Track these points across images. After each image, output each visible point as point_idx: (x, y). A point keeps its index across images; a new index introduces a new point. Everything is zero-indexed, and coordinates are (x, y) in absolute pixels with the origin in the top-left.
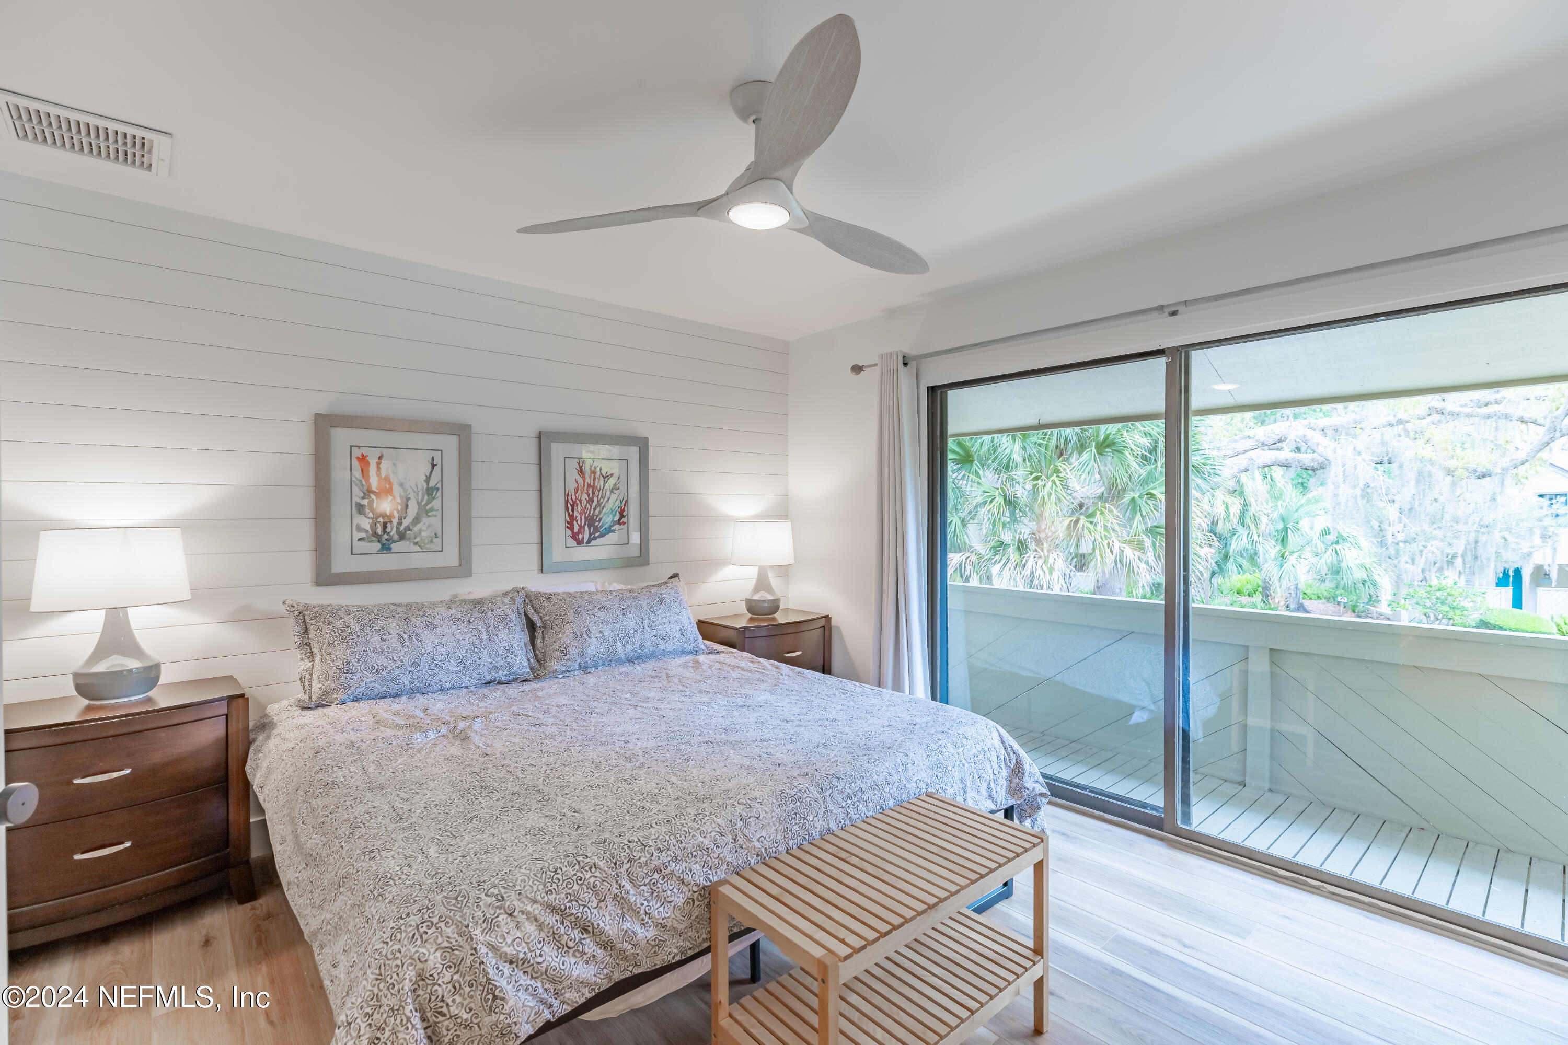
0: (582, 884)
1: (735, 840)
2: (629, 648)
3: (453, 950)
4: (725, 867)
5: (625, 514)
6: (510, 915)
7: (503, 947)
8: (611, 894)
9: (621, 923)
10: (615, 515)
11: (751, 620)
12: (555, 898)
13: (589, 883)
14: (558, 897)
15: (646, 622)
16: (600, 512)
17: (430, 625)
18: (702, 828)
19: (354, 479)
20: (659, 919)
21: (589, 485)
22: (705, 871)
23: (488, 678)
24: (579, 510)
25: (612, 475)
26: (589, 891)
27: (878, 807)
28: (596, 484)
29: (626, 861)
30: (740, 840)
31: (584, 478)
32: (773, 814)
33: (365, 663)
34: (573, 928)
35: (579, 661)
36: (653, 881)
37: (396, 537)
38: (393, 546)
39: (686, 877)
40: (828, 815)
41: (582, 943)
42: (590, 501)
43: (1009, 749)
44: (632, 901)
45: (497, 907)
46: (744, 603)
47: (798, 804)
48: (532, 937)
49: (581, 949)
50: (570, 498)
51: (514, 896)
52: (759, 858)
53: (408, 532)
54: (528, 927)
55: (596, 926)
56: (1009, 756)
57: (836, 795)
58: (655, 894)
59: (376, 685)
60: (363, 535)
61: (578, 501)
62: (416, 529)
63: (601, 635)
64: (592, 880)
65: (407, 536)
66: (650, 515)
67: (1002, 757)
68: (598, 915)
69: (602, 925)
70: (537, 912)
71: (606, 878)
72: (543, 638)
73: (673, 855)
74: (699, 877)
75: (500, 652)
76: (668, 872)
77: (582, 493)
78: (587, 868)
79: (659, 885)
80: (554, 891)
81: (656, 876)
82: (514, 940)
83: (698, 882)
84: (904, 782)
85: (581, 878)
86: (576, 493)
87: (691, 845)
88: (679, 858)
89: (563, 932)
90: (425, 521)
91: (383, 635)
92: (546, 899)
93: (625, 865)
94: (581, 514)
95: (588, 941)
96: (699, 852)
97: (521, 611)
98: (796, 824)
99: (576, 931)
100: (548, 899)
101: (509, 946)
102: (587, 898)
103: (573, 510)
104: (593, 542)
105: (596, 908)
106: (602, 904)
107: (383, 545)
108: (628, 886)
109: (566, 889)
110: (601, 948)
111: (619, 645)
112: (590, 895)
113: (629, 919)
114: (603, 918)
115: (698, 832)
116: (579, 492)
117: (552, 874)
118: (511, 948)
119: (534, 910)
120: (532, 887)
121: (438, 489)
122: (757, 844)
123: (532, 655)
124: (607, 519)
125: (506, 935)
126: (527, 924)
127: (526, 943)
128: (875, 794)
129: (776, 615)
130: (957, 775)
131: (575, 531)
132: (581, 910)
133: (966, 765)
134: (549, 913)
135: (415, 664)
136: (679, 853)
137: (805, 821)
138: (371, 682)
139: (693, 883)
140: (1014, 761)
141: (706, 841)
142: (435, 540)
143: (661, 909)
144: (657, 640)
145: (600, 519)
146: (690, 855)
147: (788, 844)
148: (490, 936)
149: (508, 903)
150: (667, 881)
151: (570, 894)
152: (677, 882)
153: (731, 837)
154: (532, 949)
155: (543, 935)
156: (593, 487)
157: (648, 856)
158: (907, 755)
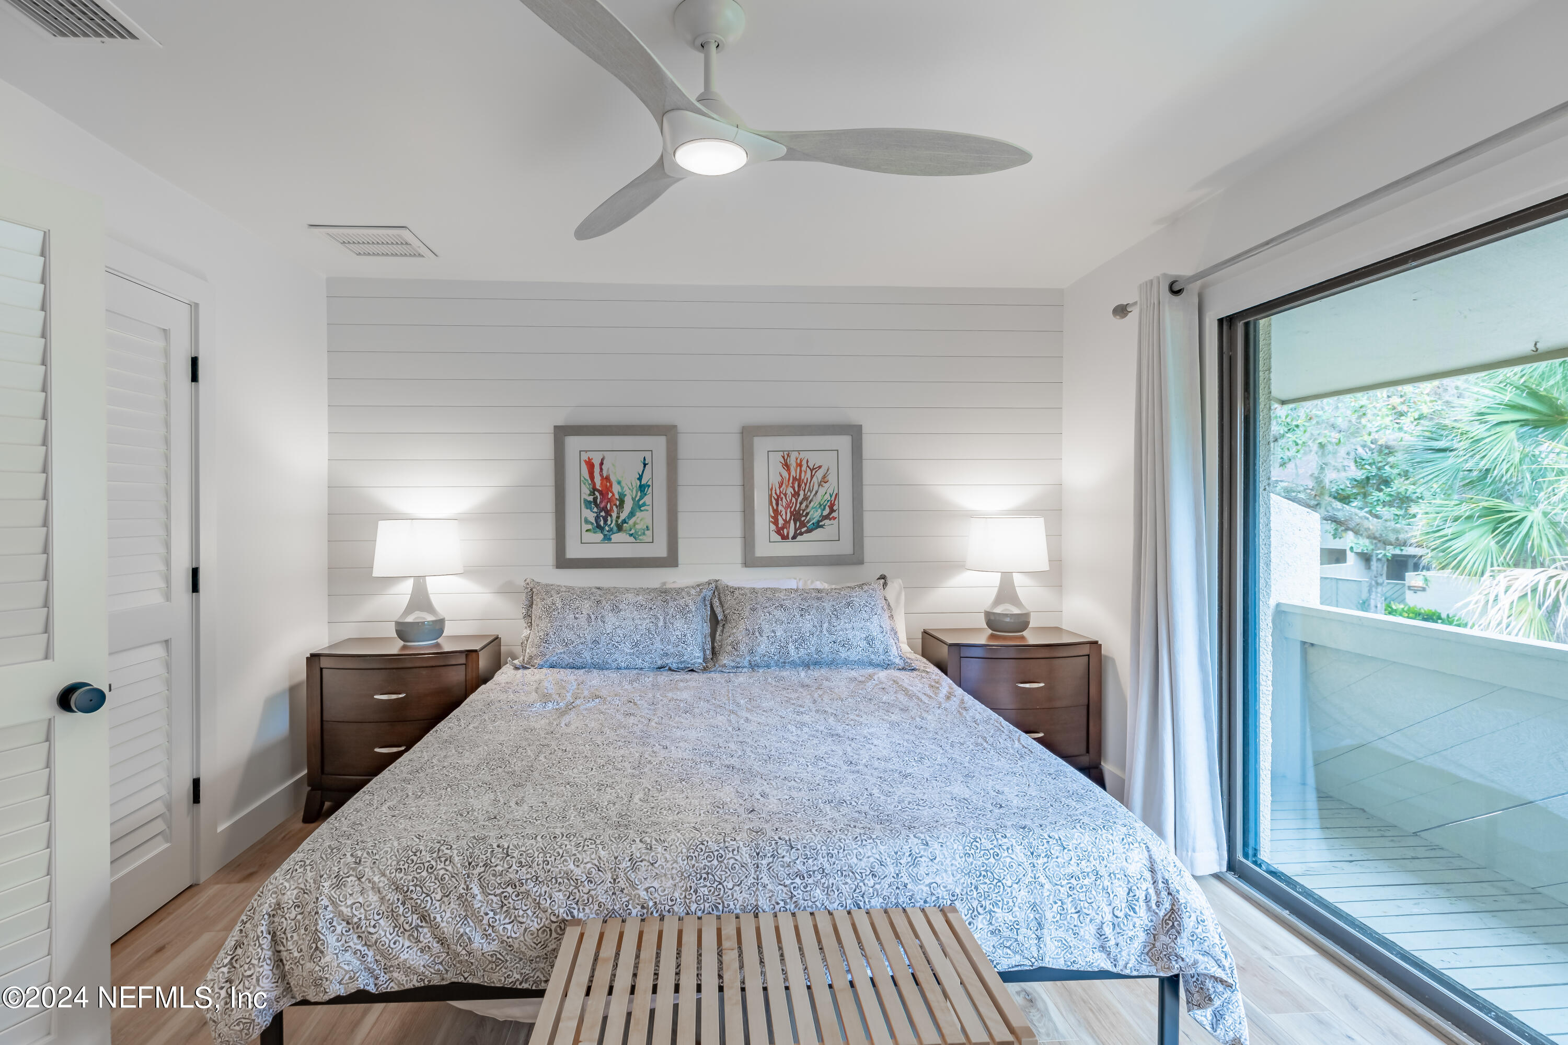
0: (431, 873)
1: (615, 880)
2: (802, 652)
3: (305, 893)
4: (596, 907)
5: (835, 508)
6: (359, 879)
7: (341, 906)
8: (456, 892)
9: (459, 925)
10: (824, 509)
11: (992, 637)
12: (401, 879)
13: (438, 874)
14: (405, 877)
15: (825, 625)
16: (807, 506)
17: (616, 609)
18: (578, 855)
19: (582, 479)
20: (504, 936)
21: (795, 479)
22: (569, 903)
23: (660, 663)
24: (784, 504)
25: (820, 467)
26: (436, 881)
27: (849, 902)
28: (802, 478)
29: (481, 864)
30: (622, 882)
31: (788, 470)
32: (675, 865)
33: (559, 636)
34: (413, 913)
35: (748, 658)
36: (505, 894)
37: (615, 529)
38: (612, 537)
39: (542, 902)
40: (757, 889)
41: (417, 930)
42: (797, 494)
43: (1161, 885)
44: (476, 906)
45: (351, 868)
46: (982, 615)
47: (715, 862)
48: (372, 907)
49: (415, 934)
50: (774, 492)
51: (369, 863)
52: (645, 911)
53: (625, 525)
54: (371, 896)
55: (432, 919)
56: (1158, 893)
57: (776, 866)
58: (505, 909)
59: (565, 656)
60: (590, 527)
61: (782, 495)
62: (631, 522)
63: (773, 635)
64: (442, 872)
65: (624, 528)
66: (864, 509)
67: (1141, 895)
68: (438, 909)
69: (439, 919)
70: (381, 885)
71: (456, 874)
72: (722, 631)
73: (534, 874)
74: (559, 907)
75: (672, 639)
76: (523, 889)
77: (787, 487)
78: (443, 859)
79: (510, 900)
80: (403, 870)
81: (510, 890)
82: (354, 903)
83: (556, 912)
84: (905, 879)
85: (433, 867)
86: (780, 487)
87: (558, 870)
88: (539, 879)
89: (401, 912)
90: (639, 514)
91: (577, 611)
92: (393, 875)
93: (479, 868)
94: (786, 509)
95: (426, 930)
96: (566, 881)
97: (708, 603)
98: (705, 886)
99: (415, 917)
100: (395, 876)
101: (347, 907)
102: (432, 888)
103: (777, 504)
104: (799, 538)
105: (439, 901)
106: (445, 899)
107: (605, 535)
108: (476, 890)
109: (415, 873)
110: (438, 942)
111: (791, 647)
112: (436, 886)
113: (472, 924)
114: (443, 914)
115: (573, 858)
116: (784, 486)
117: (411, 854)
118: (349, 909)
119: (379, 882)
120: (387, 860)
121: (649, 486)
122: (643, 894)
123: (709, 646)
124: (815, 515)
125: (348, 896)
126: (370, 893)
127: (365, 910)
128: (846, 883)
129: (1025, 633)
130: (1023, 895)
131: (780, 526)
132: (422, 898)
133: (1048, 886)
134: (393, 890)
135: (595, 642)
136: (542, 875)
137: (720, 886)
138: (561, 653)
139: (550, 911)
140: (1167, 905)
141: (577, 871)
142: (646, 532)
143: (509, 927)
144: (835, 646)
145: (807, 514)
146: (554, 880)
147: (689, 907)
148: (335, 892)
149: (361, 868)
150: (522, 899)
151: (417, 878)
152: (533, 904)
153: (610, 875)
154: (368, 918)
155: (383, 908)
156: (799, 480)
157: (506, 866)
158: (927, 844)
